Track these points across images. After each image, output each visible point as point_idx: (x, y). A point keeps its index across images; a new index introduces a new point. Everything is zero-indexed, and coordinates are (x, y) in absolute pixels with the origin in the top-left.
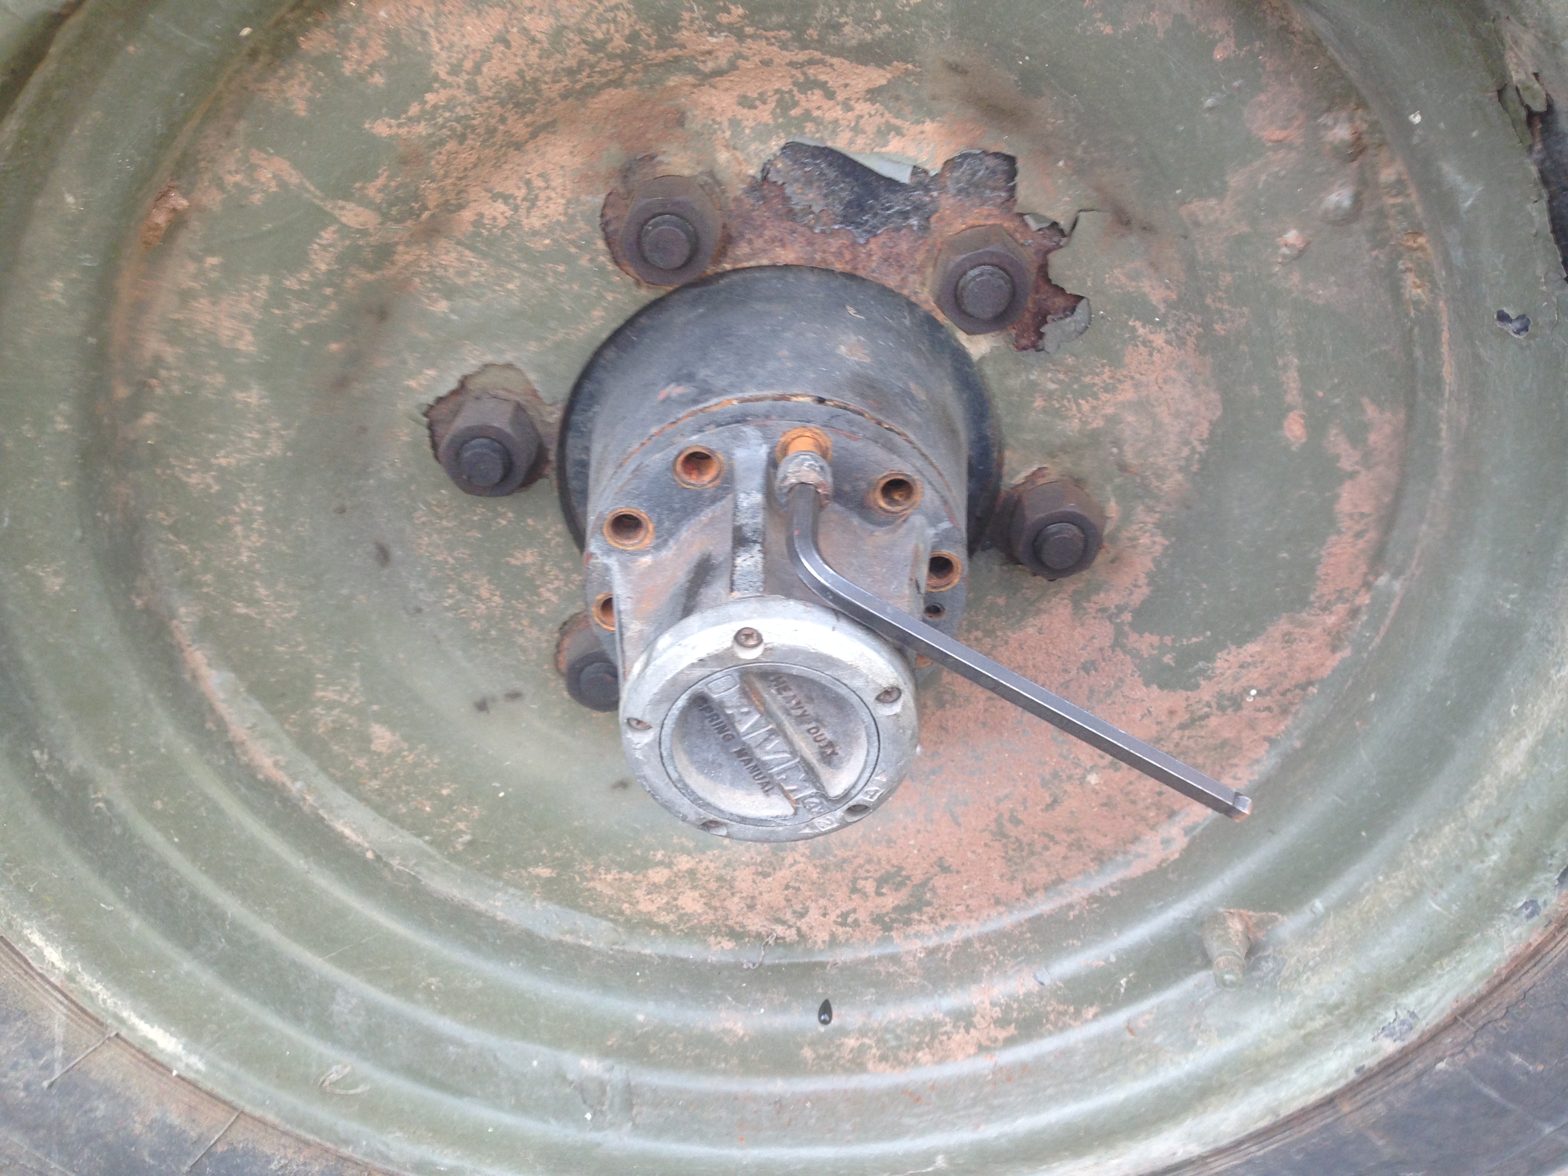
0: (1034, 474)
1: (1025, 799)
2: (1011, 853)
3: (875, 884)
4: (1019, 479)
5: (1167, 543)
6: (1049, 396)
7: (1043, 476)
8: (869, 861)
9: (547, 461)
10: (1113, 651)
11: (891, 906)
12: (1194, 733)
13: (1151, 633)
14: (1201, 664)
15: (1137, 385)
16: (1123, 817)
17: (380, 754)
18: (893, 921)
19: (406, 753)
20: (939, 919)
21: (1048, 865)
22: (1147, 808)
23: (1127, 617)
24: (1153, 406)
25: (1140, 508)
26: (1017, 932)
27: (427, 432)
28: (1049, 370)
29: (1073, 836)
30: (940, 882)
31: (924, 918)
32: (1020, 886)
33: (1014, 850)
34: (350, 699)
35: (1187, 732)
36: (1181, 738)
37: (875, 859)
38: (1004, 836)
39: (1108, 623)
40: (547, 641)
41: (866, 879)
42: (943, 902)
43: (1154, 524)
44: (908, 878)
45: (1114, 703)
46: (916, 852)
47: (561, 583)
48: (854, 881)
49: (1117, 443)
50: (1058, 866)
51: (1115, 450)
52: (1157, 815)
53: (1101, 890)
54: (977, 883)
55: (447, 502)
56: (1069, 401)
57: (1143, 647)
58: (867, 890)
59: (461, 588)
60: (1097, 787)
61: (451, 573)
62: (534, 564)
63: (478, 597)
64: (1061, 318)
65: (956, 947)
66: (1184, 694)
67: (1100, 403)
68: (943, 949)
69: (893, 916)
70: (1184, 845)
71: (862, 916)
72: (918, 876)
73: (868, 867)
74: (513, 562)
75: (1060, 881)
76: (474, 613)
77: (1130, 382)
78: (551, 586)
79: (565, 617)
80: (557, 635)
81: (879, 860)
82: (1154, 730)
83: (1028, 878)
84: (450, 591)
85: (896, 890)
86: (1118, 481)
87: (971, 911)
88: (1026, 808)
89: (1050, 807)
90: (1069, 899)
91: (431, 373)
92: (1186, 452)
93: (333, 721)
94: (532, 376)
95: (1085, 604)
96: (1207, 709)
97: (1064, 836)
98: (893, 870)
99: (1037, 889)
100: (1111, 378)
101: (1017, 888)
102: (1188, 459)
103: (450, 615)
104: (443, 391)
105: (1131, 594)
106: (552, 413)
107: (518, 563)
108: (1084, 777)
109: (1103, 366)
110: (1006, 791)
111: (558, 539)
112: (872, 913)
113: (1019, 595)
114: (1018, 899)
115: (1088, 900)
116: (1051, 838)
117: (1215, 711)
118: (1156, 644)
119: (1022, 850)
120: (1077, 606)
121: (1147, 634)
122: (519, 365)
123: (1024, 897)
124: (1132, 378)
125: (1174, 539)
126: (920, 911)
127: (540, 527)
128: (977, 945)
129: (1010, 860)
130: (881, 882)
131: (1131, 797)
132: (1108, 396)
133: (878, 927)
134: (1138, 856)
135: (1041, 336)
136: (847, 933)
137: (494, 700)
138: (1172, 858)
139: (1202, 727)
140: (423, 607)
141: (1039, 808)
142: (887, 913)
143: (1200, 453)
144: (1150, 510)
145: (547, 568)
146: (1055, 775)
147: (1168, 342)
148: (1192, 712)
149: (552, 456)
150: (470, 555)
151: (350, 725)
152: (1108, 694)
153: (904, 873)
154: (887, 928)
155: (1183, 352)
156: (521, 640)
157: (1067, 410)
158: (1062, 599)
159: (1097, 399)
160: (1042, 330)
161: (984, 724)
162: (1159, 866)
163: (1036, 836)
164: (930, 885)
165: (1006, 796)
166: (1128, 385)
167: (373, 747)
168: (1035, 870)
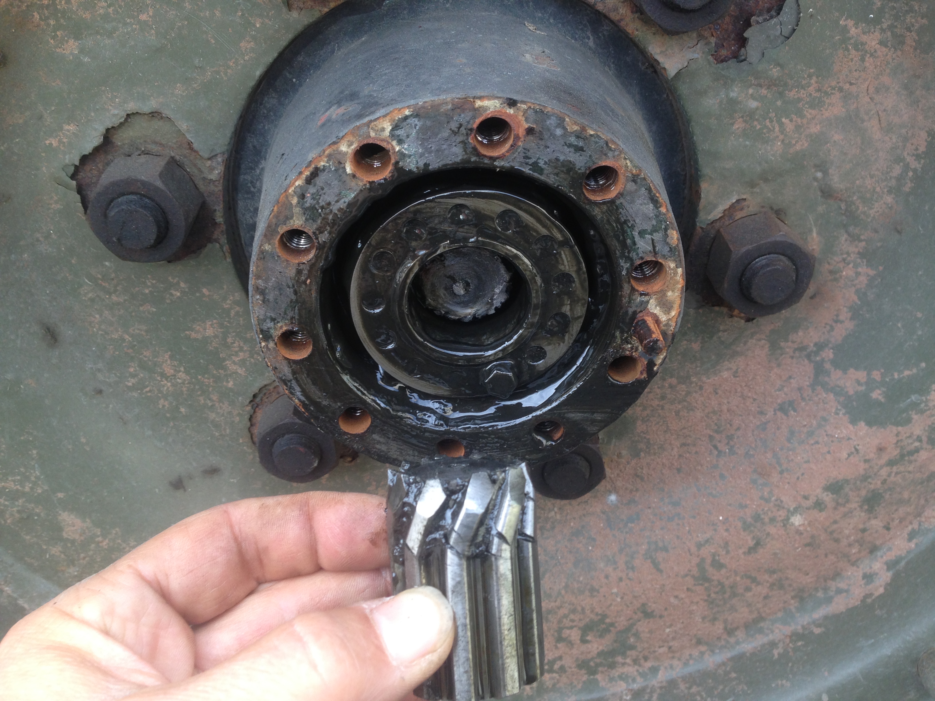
0: (732, 206)
1: (726, 544)
2: (713, 595)
3: (579, 632)
4: (717, 213)
5: (872, 273)
6: (750, 115)
7: (742, 209)
8: (574, 611)
9: (215, 224)
10: (813, 390)
11: (596, 652)
12: (902, 469)
13: (856, 369)
14: (914, 398)
15: (847, 97)
16: (826, 555)
17: (73, 542)
18: (597, 665)
19: (100, 539)
20: (642, 661)
21: (749, 605)
22: (850, 545)
23: (828, 354)
24: (863, 121)
25: (844, 237)
26: (720, 671)
27: (78, 197)
28: (750, 86)
29: (775, 576)
30: (643, 627)
31: (628, 661)
32: (721, 627)
33: (716, 593)
34: (32, 488)
35: (895, 469)
36: (889, 475)
37: (579, 609)
38: (706, 579)
39: (806, 361)
40: (239, 414)
41: (571, 628)
42: (646, 645)
43: (859, 253)
44: (612, 625)
45: (817, 443)
46: (619, 600)
47: (247, 354)
48: (560, 630)
49: (822, 167)
50: (759, 606)
51: (819, 175)
52: (859, 552)
53: (803, 627)
54: (679, 626)
55: (113, 275)
56: (771, 121)
57: (848, 384)
58: (573, 638)
59: (143, 366)
60: (801, 528)
61: (130, 351)
62: (216, 336)
63: (163, 375)
64: (765, 20)
65: (661, 688)
66: (894, 429)
67: (805, 121)
68: (648, 691)
69: (598, 661)
70: (888, 580)
71: (568, 662)
72: (622, 622)
73: (572, 616)
74: (193, 335)
75: (761, 619)
76: (160, 391)
77: (838, 95)
78: (236, 359)
79: (255, 389)
80: (249, 408)
81: (583, 609)
82: (862, 467)
83: (730, 618)
84: (132, 370)
85: (601, 636)
86: (821, 209)
87: (673, 652)
88: (728, 552)
89: (752, 550)
90: (771, 637)
91: (71, 128)
92: (897, 170)
93: (18, 512)
94: (183, 126)
95: (782, 344)
96: (917, 444)
97: (766, 577)
98: (596, 618)
99: (737, 628)
100: (819, 90)
101: (719, 628)
102: (900, 179)
103: (135, 394)
104: (88, 148)
105: (832, 329)
106: (212, 169)
107: (200, 337)
108: (788, 519)
109: (810, 76)
110: (707, 536)
111: (238, 308)
112: (577, 659)
113: (715, 338)
114: (719, 638)
115: (790, 637)
116: (754, 580)
117: (925, 445)
118: (863, 380)
119: (725, 593)
120: (774, 346)
121: (852, 370)
122: (167, 112)
123: (725, 636)
124: (841, 90)
125: (881, 268)
126: (624, 655)
127: (216, 297)
128: (682, 686)
129: (712, 603)
130: (586, 629)
131: (835, 535)
132: (813, 112)
133: (583, 671)
134: (839, 591)
135: (743, 42)
136: (553, 678)
137: (191, 477)
138: (877, 594)
139: (910, 462)
140: (103, 388)
141: (741, 551)
142: (592, 659)
143: (915, 171)
144: (854, 238)
145: (229, 340)
146: (757, 518)
147: (881, 43)
148: (902, 448)
149: (219, 218)
150: (146, 331)
151: (38, 515)
152: (811, 434)
153: (608, 621)
154: (592, 672)
155: (899, 53)
156: (212, 416)
157: (769, 131)
158: (760, 340)
159: (802, 116)
160: (745, 35)
161: (679, 470)
162: (863, 601)
163: (738, 579)
164: (634, 631)
165: (707, 541)
166: (836, 98)
167: (65, 535)
168: (736, 611)
